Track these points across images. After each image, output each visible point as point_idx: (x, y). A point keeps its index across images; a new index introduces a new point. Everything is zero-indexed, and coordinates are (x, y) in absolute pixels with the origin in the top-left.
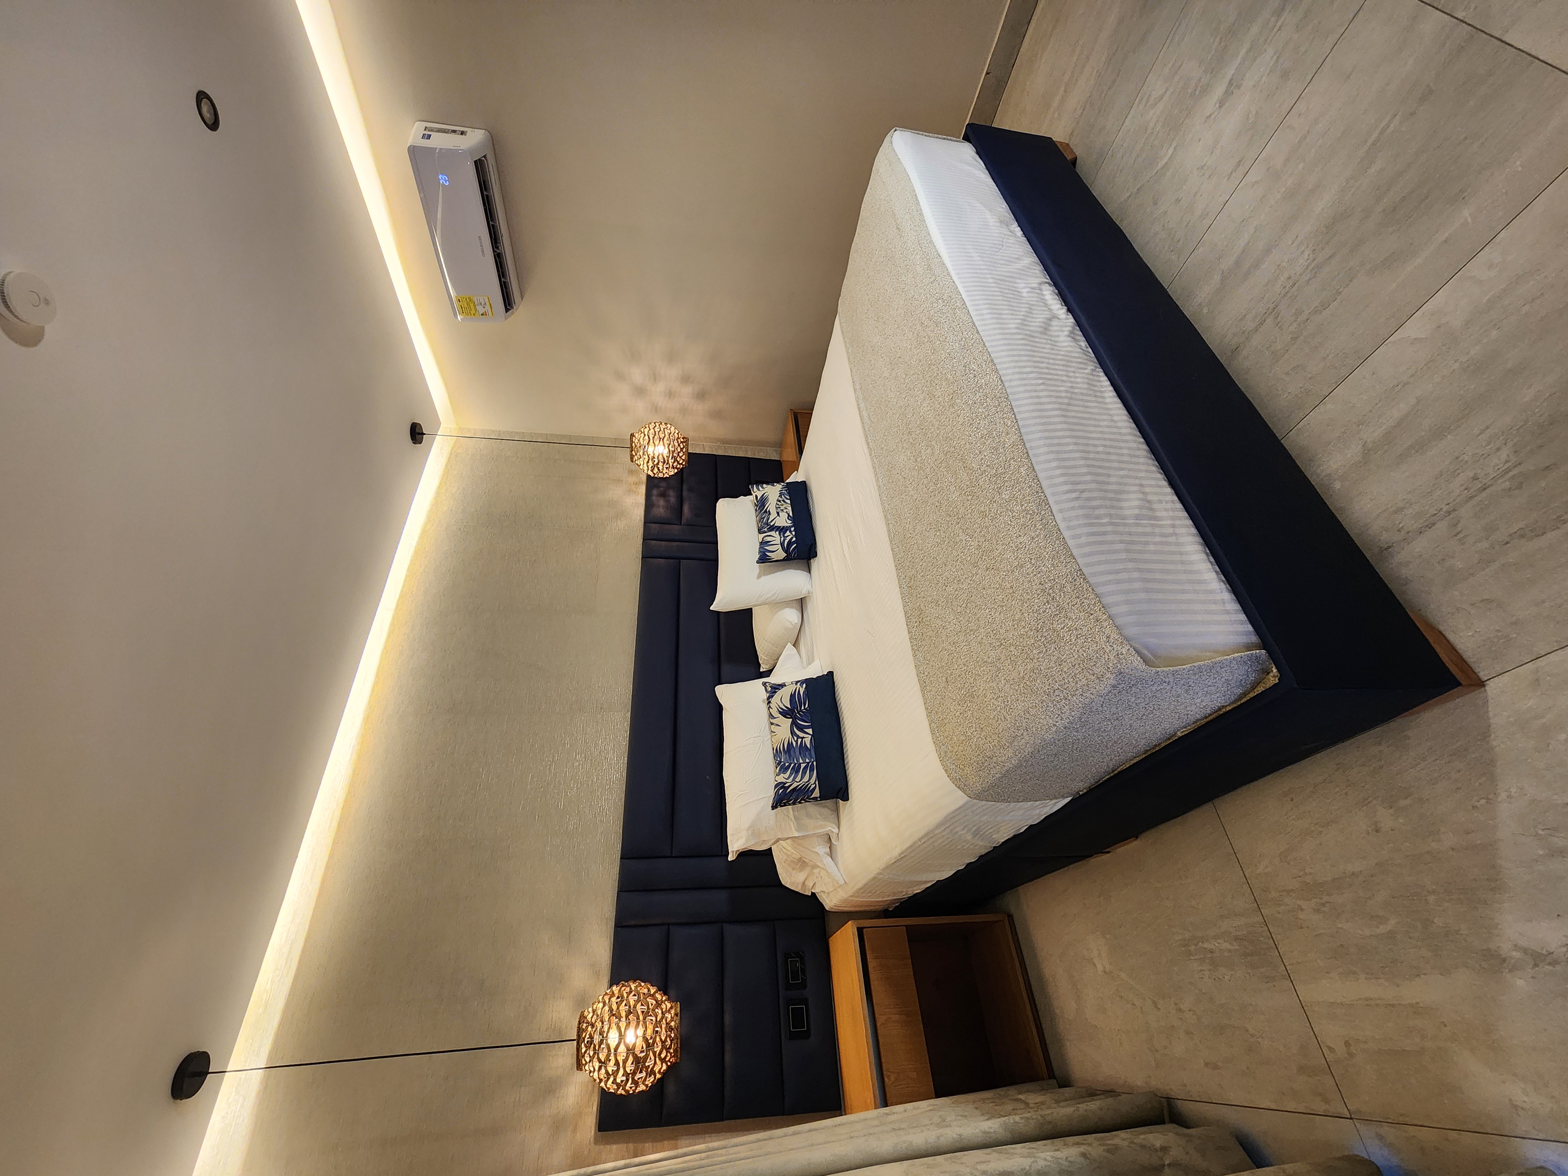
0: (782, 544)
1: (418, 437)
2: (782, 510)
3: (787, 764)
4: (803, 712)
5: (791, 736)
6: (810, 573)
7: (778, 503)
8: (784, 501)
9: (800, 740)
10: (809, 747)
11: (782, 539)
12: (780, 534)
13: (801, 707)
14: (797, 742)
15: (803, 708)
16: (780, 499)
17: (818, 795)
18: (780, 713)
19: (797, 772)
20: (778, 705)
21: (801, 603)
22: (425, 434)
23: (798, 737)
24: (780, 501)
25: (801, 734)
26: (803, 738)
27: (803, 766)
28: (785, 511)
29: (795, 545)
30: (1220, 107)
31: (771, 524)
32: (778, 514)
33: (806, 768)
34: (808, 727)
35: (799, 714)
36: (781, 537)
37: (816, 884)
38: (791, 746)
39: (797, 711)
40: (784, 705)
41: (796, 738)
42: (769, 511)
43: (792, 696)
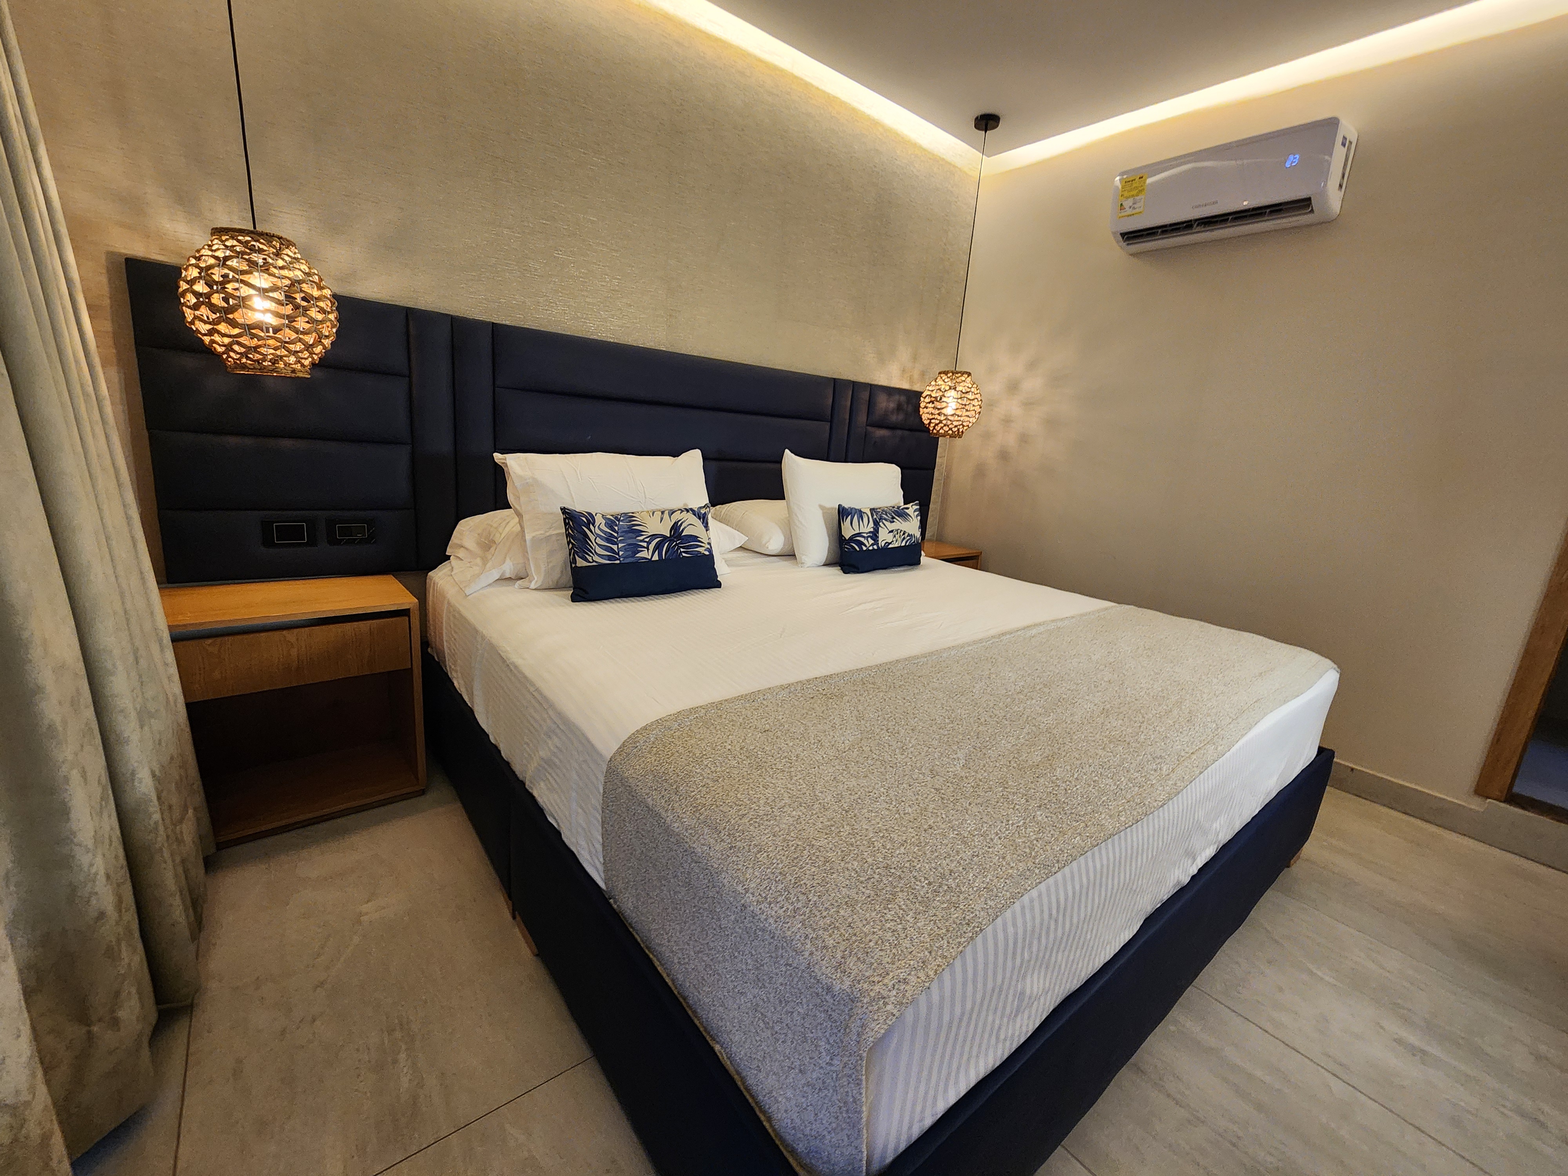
0: (859, 535)
1: (983, 123)
2: (895, 536)
3: (616, 528)
4: (677, 550)
5: (650, 534)
6: (824, 565)
7: (902, 533)
8: (904, 538)
9: (645, 544)
10: (637, 555)
11: (865, 535)
12: (870, 532)
13: (681, 547)
14: (643, 541)
15: (682, 550)
16: (906, 535)
17: (578, 565)
18: (676, 523)
19: (608, 540)
20: (685, 521)
21: (790, 555)
22: (986, 132)
23: (649, 543)
24: (904, 534)
25: (652, 547)
26: (648, 550)
27: (615, 547)
28: (894, 539)
29: (858, 549)
30: (1395, 1040)
31: (881, 524)
32: (891, 532)
33: (612, 550)
34: (660, 555)
35: (675, 546)
36: (867, 533)
37: (460, 562)
38: (637, 534)
39: (679, 543)
40: (685, 528)
41: (647, 540)
42: (894, 522)
43: (695, 538)
